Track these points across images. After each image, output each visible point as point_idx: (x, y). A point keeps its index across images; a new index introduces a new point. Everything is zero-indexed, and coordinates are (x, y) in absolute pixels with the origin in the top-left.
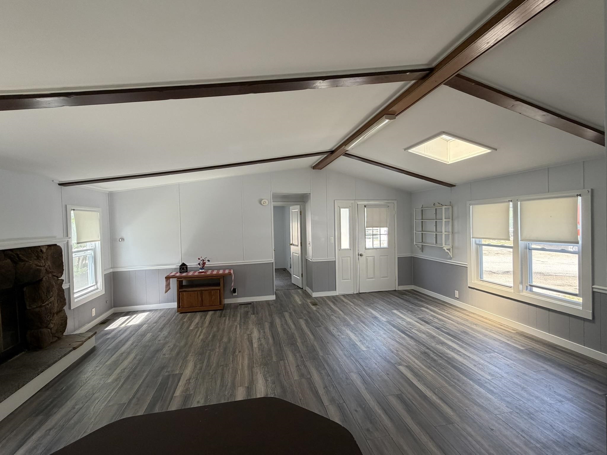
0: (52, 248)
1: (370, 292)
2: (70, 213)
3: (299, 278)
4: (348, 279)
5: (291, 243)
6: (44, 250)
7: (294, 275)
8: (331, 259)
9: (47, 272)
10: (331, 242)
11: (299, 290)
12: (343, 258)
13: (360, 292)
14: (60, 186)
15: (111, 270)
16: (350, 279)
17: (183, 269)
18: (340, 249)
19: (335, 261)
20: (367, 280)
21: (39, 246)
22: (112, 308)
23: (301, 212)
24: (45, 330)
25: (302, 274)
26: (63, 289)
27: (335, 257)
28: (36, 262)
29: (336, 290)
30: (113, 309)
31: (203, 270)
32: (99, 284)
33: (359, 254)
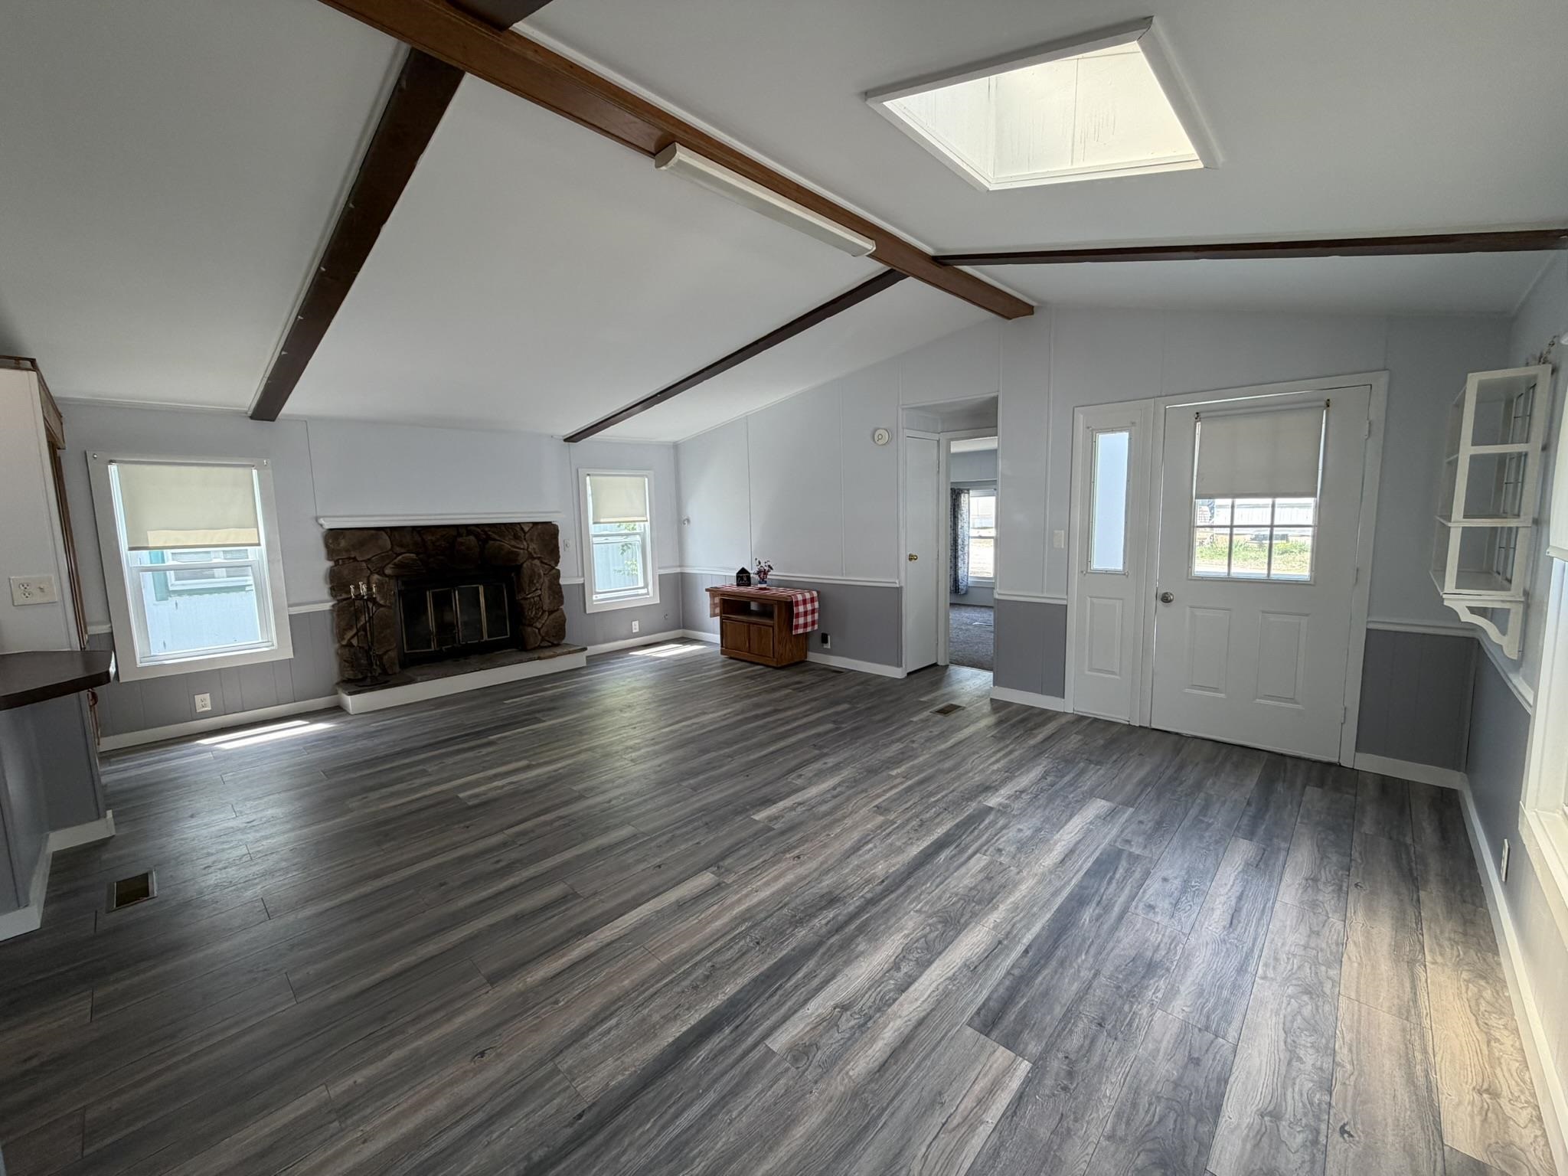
0: (540, 527)
2: (585, 480)
6: (526, 529)
9: (531, 557)
14: (567, 443)
15: (678, 570)
17: (742, 579)
20: (1187, 690)
21: (519, 524)
22: (679, 628)
24: (529, 629)
26: (559, 585)
28: (513, 543)
30: (681, 631)
31: (764, 586)
32: (650, 587)
33: (1162, 591)
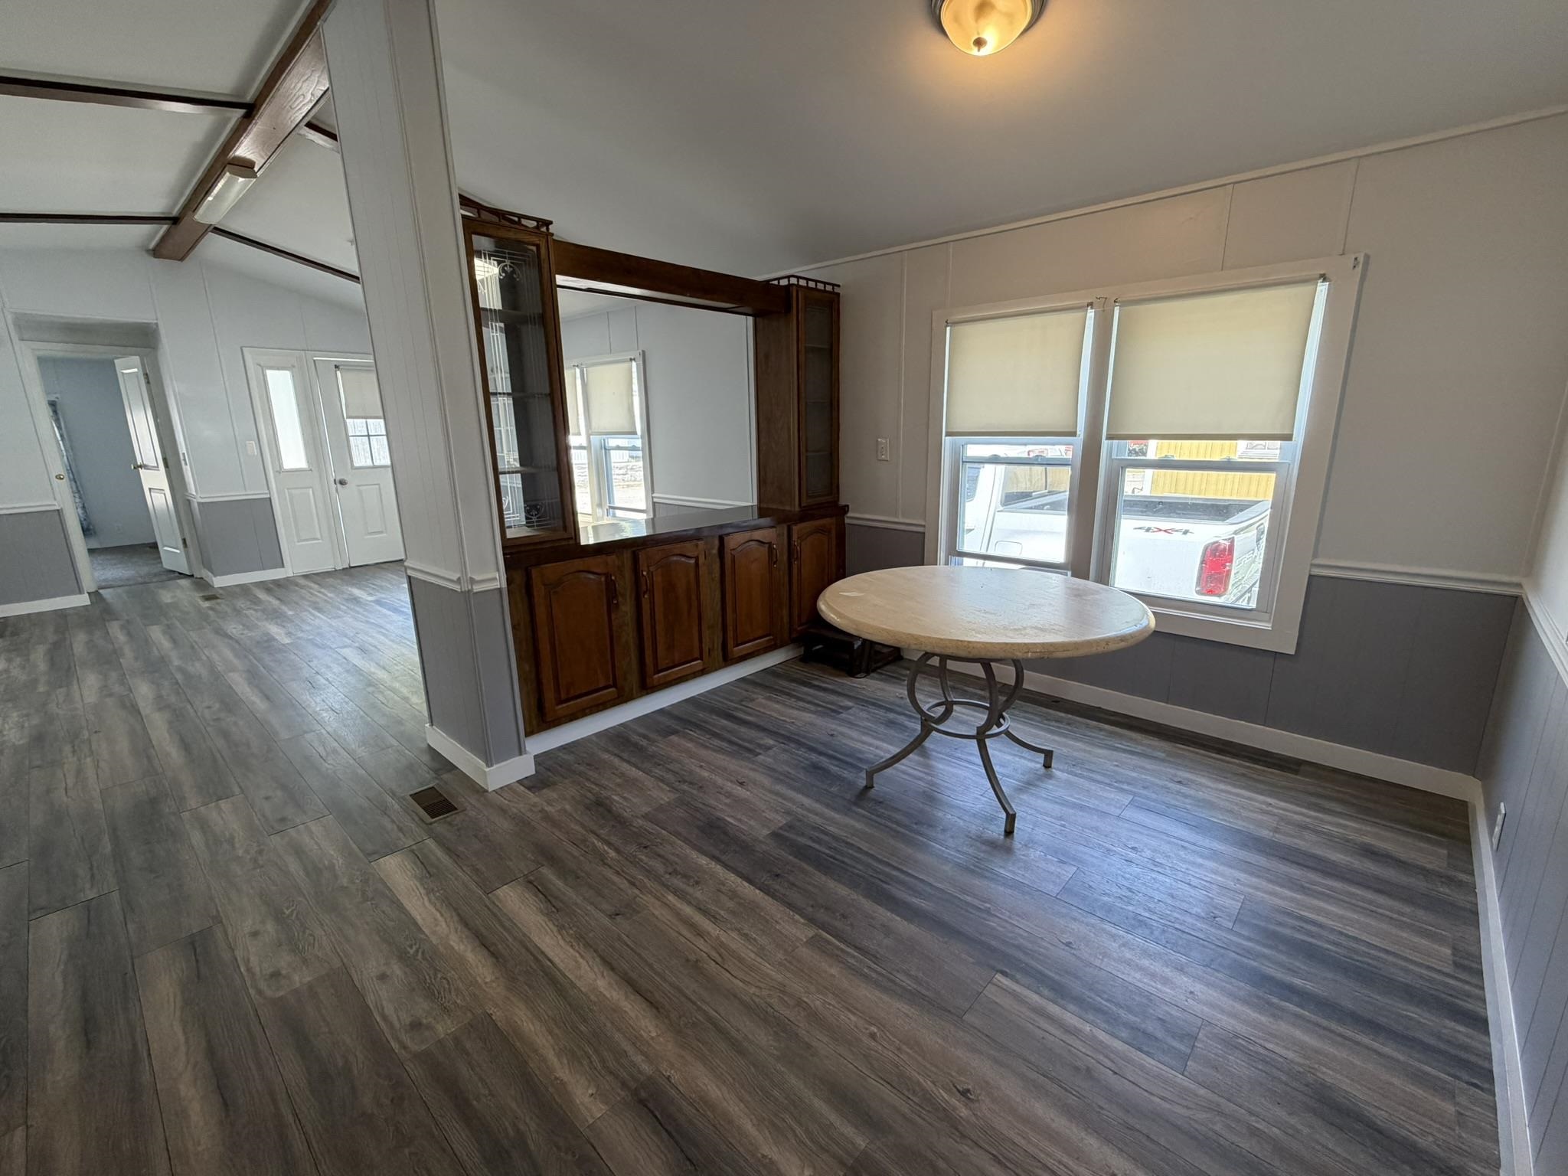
1: (377, 564)
3: (178, 551)
4: (317, 539)
5: (139, 462)
7: (166, 548)
8: (256, 493)
10: (249, 453)
11: (184, 582)
12: (293, 491)
13: (352, 565)
16: (322, 538)
18: (280, 470)
19: (270, 498)
23: (146, 375)
25: (184, 541)
27: (268, 489)
29: (283, 566)
